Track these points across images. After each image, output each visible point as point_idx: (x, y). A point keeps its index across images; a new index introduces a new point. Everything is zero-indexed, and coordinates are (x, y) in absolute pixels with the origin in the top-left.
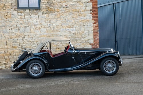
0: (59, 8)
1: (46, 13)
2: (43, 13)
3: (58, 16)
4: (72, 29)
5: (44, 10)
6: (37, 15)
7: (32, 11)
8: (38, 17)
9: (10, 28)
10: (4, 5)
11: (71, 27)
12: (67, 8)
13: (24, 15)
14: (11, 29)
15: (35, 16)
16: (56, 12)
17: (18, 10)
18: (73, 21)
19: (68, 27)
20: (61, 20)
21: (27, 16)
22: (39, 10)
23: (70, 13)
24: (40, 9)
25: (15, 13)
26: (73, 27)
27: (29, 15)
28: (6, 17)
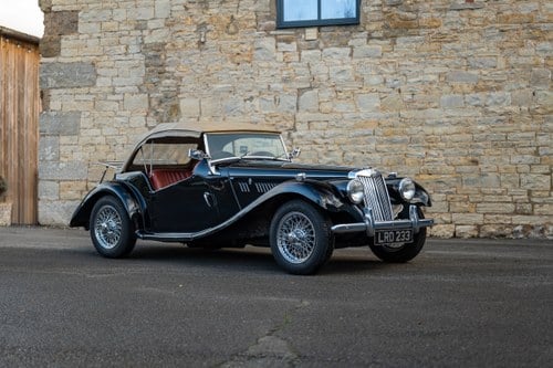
0: (436, 15)
1: (379, 38)
2: (370, 37)
3: (434, 46)
4: (496, 95)
5: (372, 27)
6: (346, 45)
7: (326, 32)
8: (351, 55)
9: (248, 95)
10: (232, 17)
11: (491, 89)
12: (477, 13)
13: (299, 49)
14: (251, 98)
15: (337, 50)
16: (422, 32)
17: (279, 32)
18: (501, 63)
19: (476, 89)
20: (447, 61)
21: (310, 52)
22: (353, 28)
23: (490, 33)
24: (358, 24)
25: (269, 43)
26: (498, 89)
27: (317, 47)
28: (238, 59)
